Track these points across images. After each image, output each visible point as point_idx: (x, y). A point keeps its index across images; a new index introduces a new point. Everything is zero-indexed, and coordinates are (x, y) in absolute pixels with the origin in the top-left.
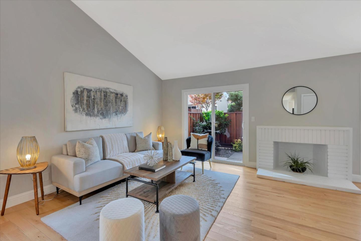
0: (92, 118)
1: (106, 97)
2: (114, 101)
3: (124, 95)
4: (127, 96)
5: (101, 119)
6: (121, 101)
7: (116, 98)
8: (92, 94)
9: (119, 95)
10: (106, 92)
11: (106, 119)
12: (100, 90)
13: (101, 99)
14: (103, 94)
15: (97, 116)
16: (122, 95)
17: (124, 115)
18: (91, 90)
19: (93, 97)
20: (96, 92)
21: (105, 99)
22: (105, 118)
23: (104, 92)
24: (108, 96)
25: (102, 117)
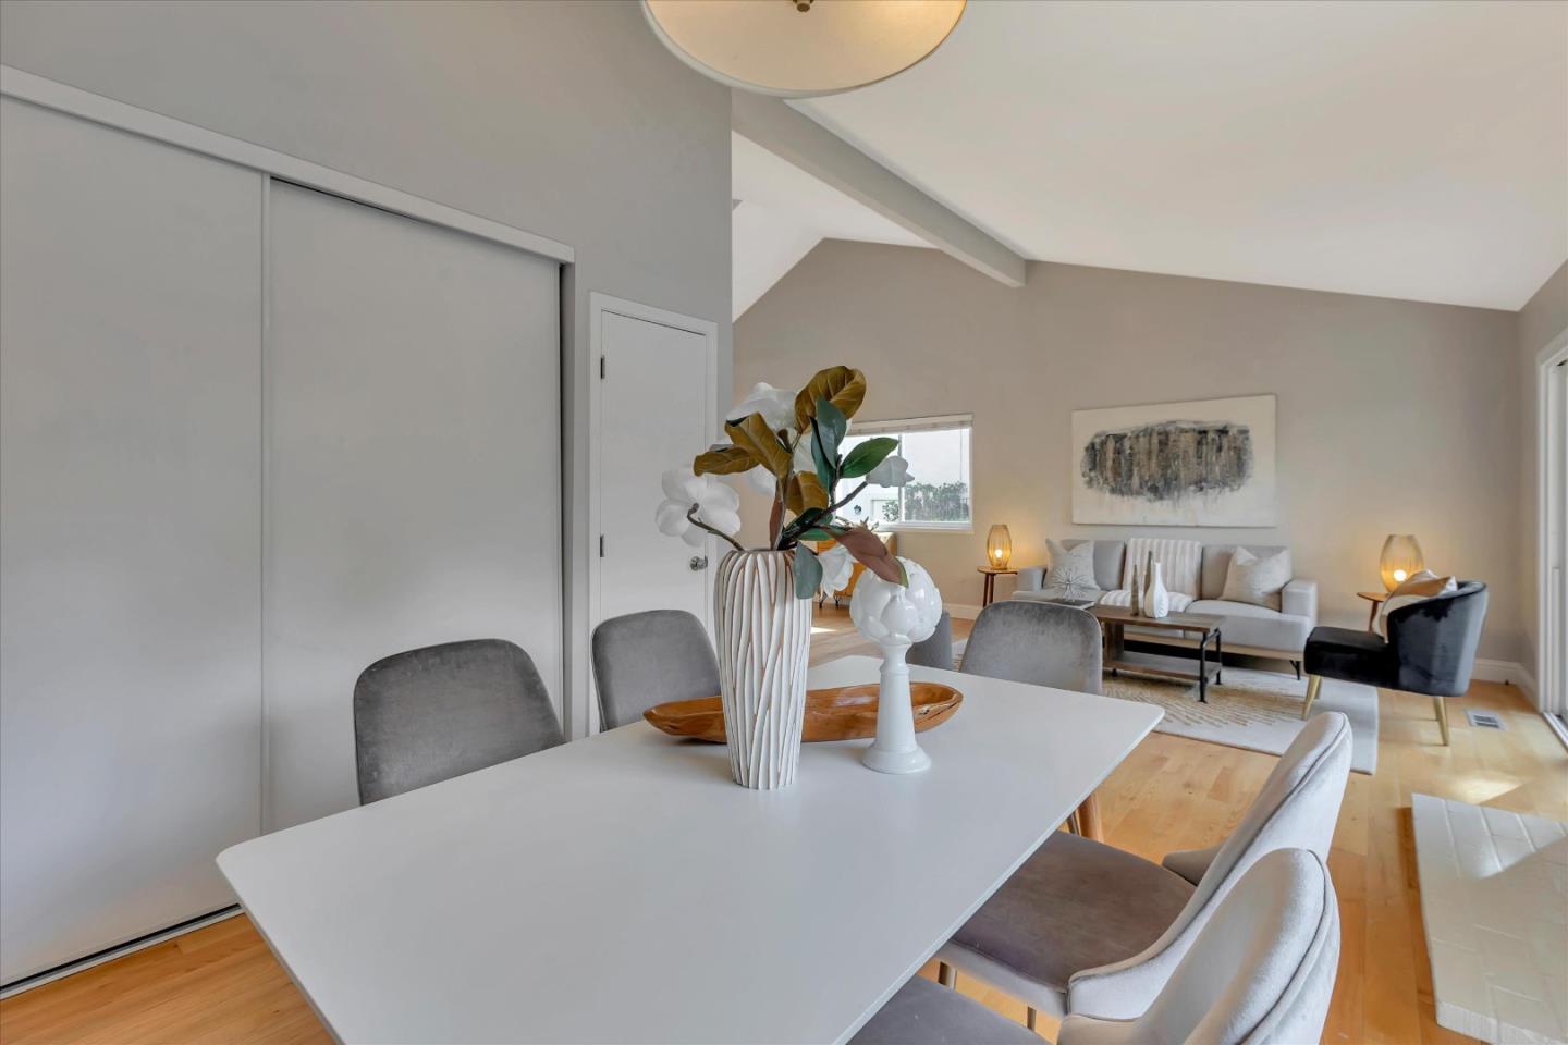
0: (1126, 498)
1: (1167, 444)
2: (1192, 451)
3: (1233, 432)
4: (1244, 432)
5: (1150, 500)
6: (1220, 449)
7: (1199, 443)
8: (1127, 444)
9: (1211, 435)
10: (1167, 434)
11: (1165, 502)
12: (1148, 432)
13: (1149, 453)
14: (1155, 440)
15: (1139, 493)
16: (1223, 432)
17: (1232, 490)
18: (1124, 436)
19: (1129, 451)
20: (1137, 437)
21: (1161, 451)
22: (1161, 498)
23: (1159, 434)
24: (1171, 443)
25: (1152, 496)
